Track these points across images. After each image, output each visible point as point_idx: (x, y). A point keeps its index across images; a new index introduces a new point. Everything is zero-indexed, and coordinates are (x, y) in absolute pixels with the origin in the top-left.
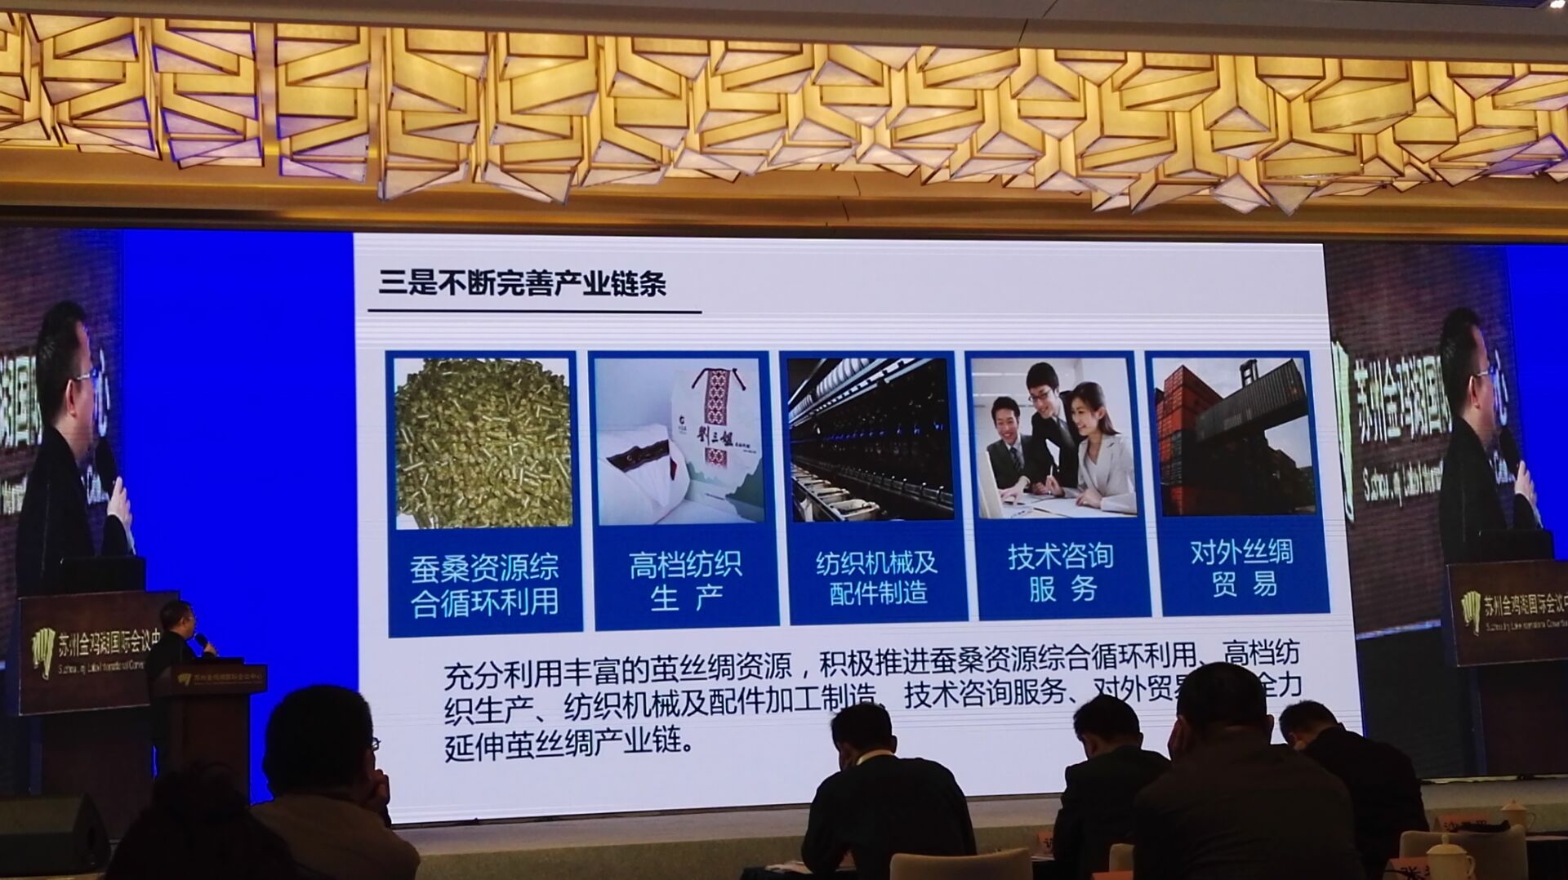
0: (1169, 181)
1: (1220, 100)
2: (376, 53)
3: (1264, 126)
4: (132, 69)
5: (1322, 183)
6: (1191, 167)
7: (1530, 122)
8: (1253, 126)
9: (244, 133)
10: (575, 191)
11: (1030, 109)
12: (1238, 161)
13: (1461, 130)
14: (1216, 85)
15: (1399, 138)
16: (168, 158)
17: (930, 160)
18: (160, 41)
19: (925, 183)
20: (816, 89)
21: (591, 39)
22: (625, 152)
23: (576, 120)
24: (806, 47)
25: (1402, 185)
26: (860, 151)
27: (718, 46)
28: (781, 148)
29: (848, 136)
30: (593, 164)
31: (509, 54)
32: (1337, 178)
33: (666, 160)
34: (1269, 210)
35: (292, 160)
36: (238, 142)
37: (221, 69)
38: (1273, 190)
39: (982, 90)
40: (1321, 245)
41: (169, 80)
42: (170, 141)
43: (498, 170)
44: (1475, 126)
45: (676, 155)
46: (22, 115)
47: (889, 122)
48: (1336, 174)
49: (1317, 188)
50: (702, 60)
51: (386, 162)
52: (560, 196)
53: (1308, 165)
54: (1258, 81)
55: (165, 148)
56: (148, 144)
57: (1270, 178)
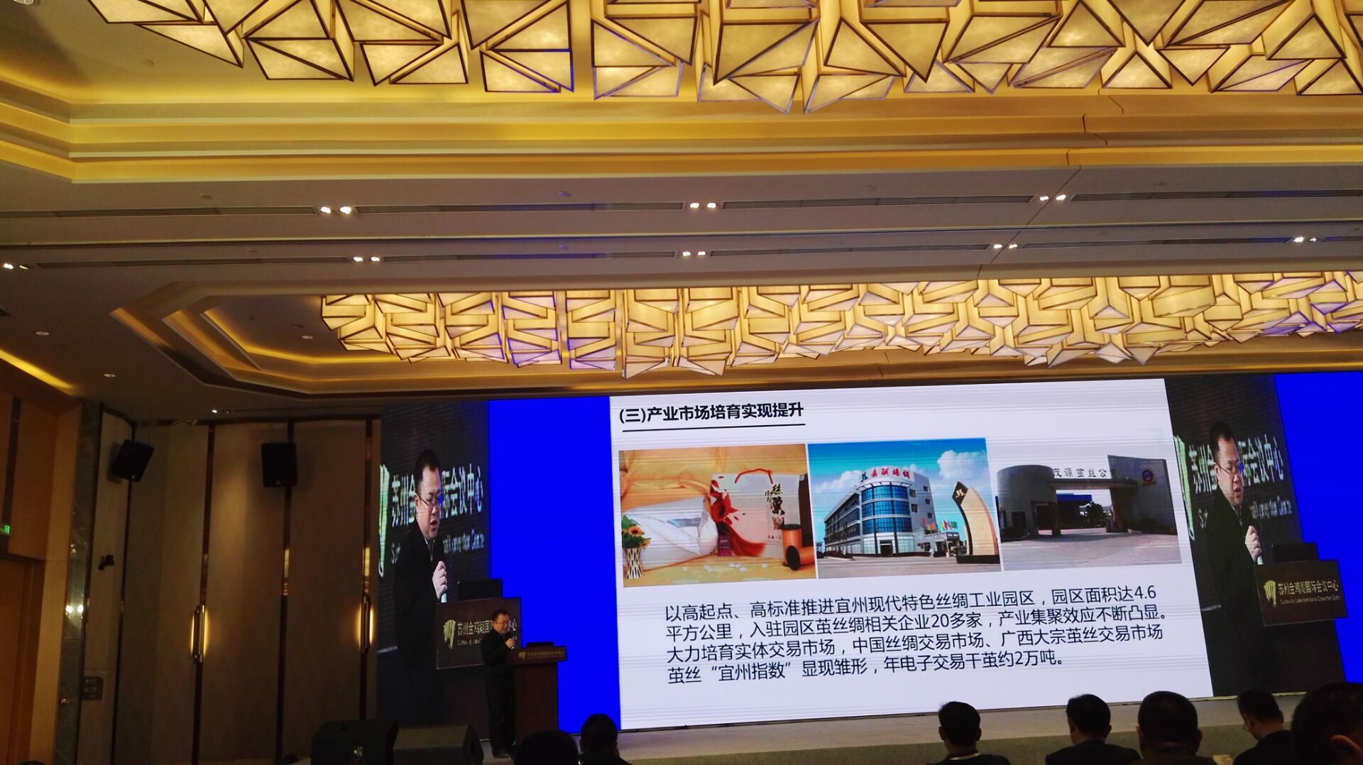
0: (1071, 348)
1: (1098, 302)
2: (619, 302)
3: (1124, 315)
4: (492, 318)
5: (1162, 345)
6: (1083, 340)
7: (1285, 305)
8: (1119, 316)
9: (551, 348)
10: (728, 368)
11: (985, 312)
12: (1110, 336)
13: (1244, 311)
14: (1095, 294)
15: (1207, 318)
16: (511, 362)
17: (928, 342)
18: (505, 304)
19: (926, 354)
20: (861, 308)
21: (734, 289)
22: (756, 348)
23: (728, 332)
24: (854, 286)
25: (1209, 343)
26: (888, 339)
27: (805, 289)
28: (843, 340)
29: (880, 332)
30: (738, 355)
31: (690, 300)
32: (1171, 342)
33: (778, 350)
34: (1132, 361)
35: (577, 361)
36: (548, 353)
37: (538, 316)
38: (1133, 351)
39: (957, 303)
40: (1163, 380)
41: (511, 323)
42: (512, 354)
43: (686, 360)
44: (1253, 309)
45: (784, 347)
46: (435, 345)
47: (904, 322)
48: (1172, 340)
49: (1159, 348)
50: (796, 296)
51: (626, 359)
52: (720, 372)
53: (1152, 335)
54: (1120, 290)
55: (510, 356)
56: (501, 356)
57: (1130, 344)
